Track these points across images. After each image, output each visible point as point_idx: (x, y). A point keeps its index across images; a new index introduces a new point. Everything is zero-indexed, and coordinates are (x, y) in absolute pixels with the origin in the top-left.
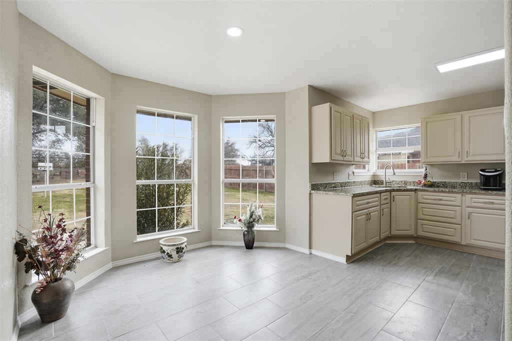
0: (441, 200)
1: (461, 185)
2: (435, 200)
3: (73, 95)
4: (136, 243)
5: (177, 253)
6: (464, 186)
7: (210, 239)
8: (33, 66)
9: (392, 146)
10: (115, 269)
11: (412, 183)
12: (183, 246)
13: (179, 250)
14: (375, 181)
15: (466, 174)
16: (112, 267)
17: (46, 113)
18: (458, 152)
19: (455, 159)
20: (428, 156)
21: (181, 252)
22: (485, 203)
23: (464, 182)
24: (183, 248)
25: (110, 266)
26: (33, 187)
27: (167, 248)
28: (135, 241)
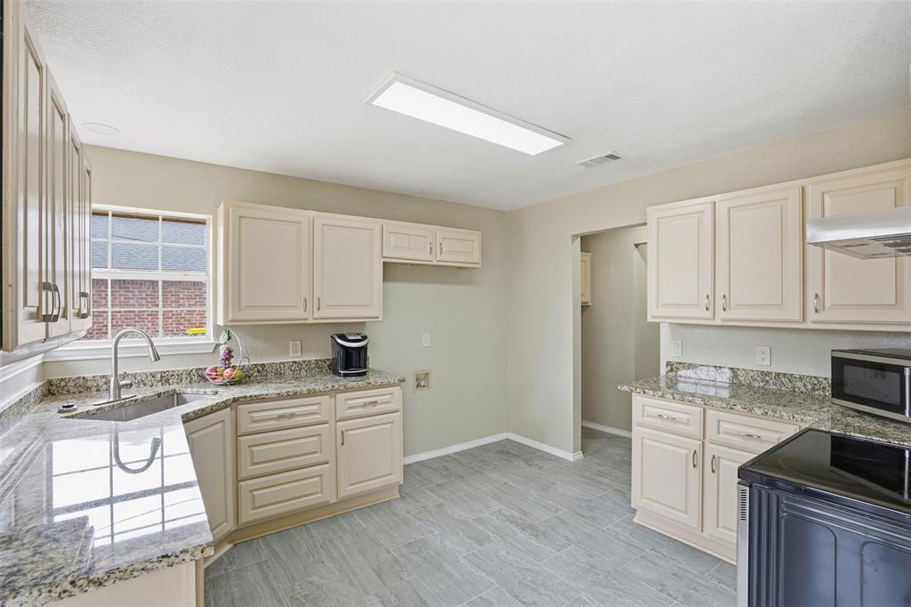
0: (292, 415)
1: (293, 368)
2: (280, 417)
6: (298, 370)
9: (109, 265)
11: (184, 376)
14: (50, 383)
15: (299, 343)
18: (303, 299)
19: (296, 314)
20: (243, 305)
22: (365, 405)
23: (297, 360)
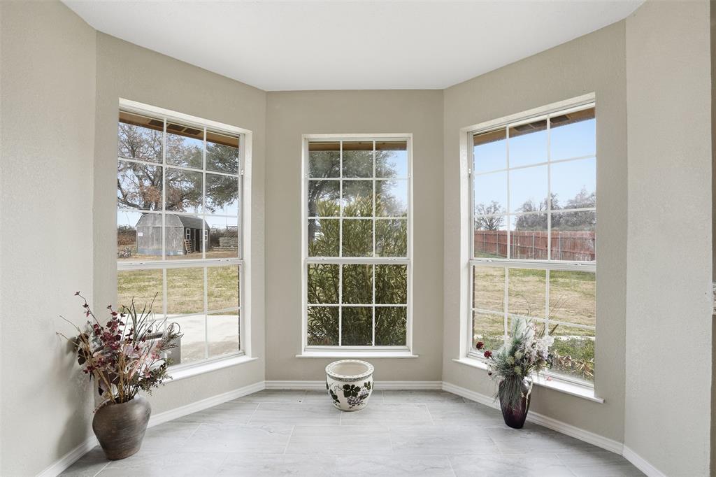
3: (207, 133)
4: (299, 358)
5: (346, 395)
7: (439, 378)
8: (120, 99)
10: (267, 392)
12: (360, 384)
13: (350, 391)
16: (264, 388)
17: (162, 163)
21: (355, 395)
24: (358, 389)
25: (261, 385)
26: (121, 262)
27: (333, 381)
28: (297, 356)
